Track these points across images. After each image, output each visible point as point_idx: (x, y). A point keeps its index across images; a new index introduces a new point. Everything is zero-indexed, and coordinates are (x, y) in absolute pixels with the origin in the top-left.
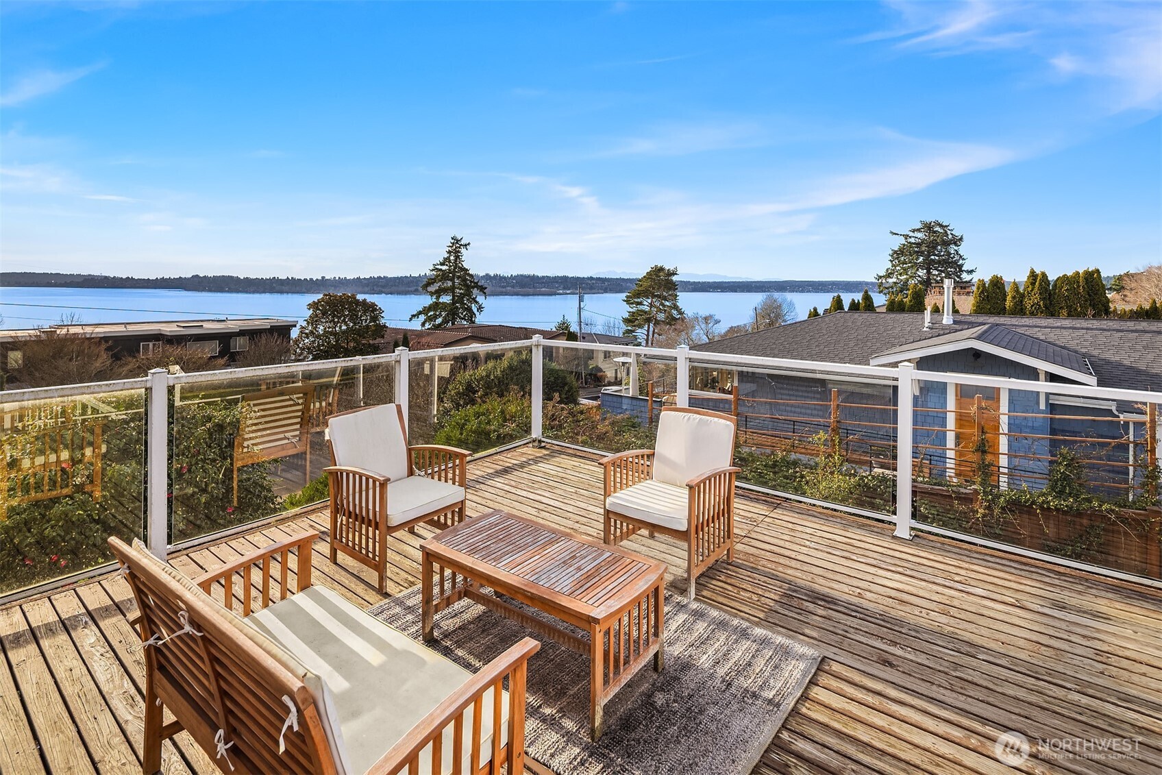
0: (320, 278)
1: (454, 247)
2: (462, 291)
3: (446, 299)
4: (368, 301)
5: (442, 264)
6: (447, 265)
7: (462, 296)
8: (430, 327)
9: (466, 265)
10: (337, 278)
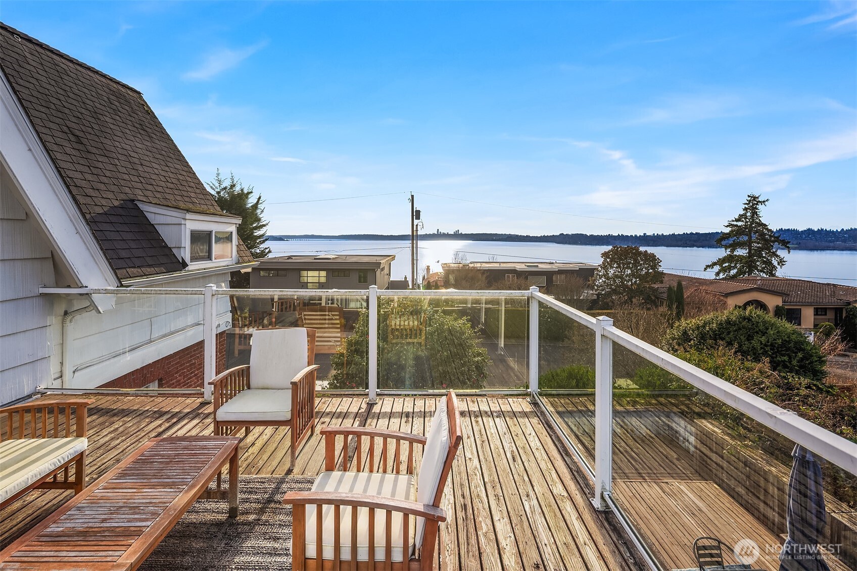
0: (643, 235)
1: (751, 204)
2: (760, 245)
3: (741, 252)
4: (649, 252)
5: (737, 220)
6: (743, 221)
7: (760, 250)
8: (724, 276)
9: (763, 221)
10: (656, 235)
